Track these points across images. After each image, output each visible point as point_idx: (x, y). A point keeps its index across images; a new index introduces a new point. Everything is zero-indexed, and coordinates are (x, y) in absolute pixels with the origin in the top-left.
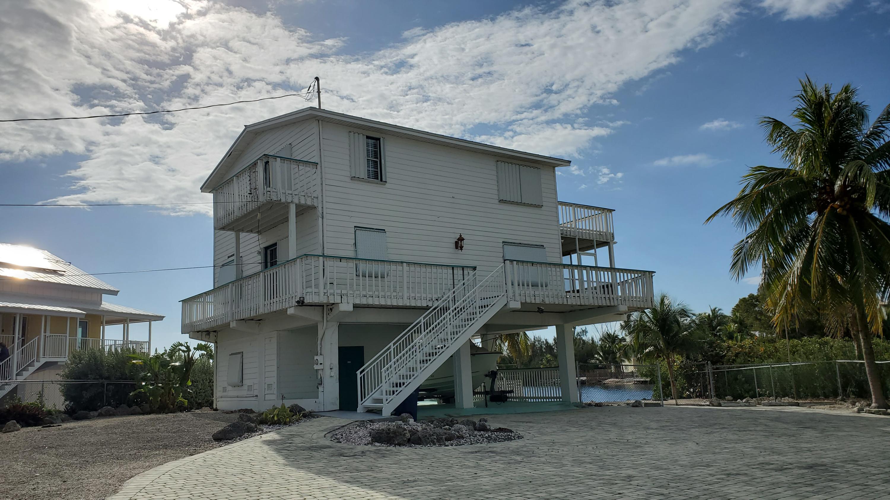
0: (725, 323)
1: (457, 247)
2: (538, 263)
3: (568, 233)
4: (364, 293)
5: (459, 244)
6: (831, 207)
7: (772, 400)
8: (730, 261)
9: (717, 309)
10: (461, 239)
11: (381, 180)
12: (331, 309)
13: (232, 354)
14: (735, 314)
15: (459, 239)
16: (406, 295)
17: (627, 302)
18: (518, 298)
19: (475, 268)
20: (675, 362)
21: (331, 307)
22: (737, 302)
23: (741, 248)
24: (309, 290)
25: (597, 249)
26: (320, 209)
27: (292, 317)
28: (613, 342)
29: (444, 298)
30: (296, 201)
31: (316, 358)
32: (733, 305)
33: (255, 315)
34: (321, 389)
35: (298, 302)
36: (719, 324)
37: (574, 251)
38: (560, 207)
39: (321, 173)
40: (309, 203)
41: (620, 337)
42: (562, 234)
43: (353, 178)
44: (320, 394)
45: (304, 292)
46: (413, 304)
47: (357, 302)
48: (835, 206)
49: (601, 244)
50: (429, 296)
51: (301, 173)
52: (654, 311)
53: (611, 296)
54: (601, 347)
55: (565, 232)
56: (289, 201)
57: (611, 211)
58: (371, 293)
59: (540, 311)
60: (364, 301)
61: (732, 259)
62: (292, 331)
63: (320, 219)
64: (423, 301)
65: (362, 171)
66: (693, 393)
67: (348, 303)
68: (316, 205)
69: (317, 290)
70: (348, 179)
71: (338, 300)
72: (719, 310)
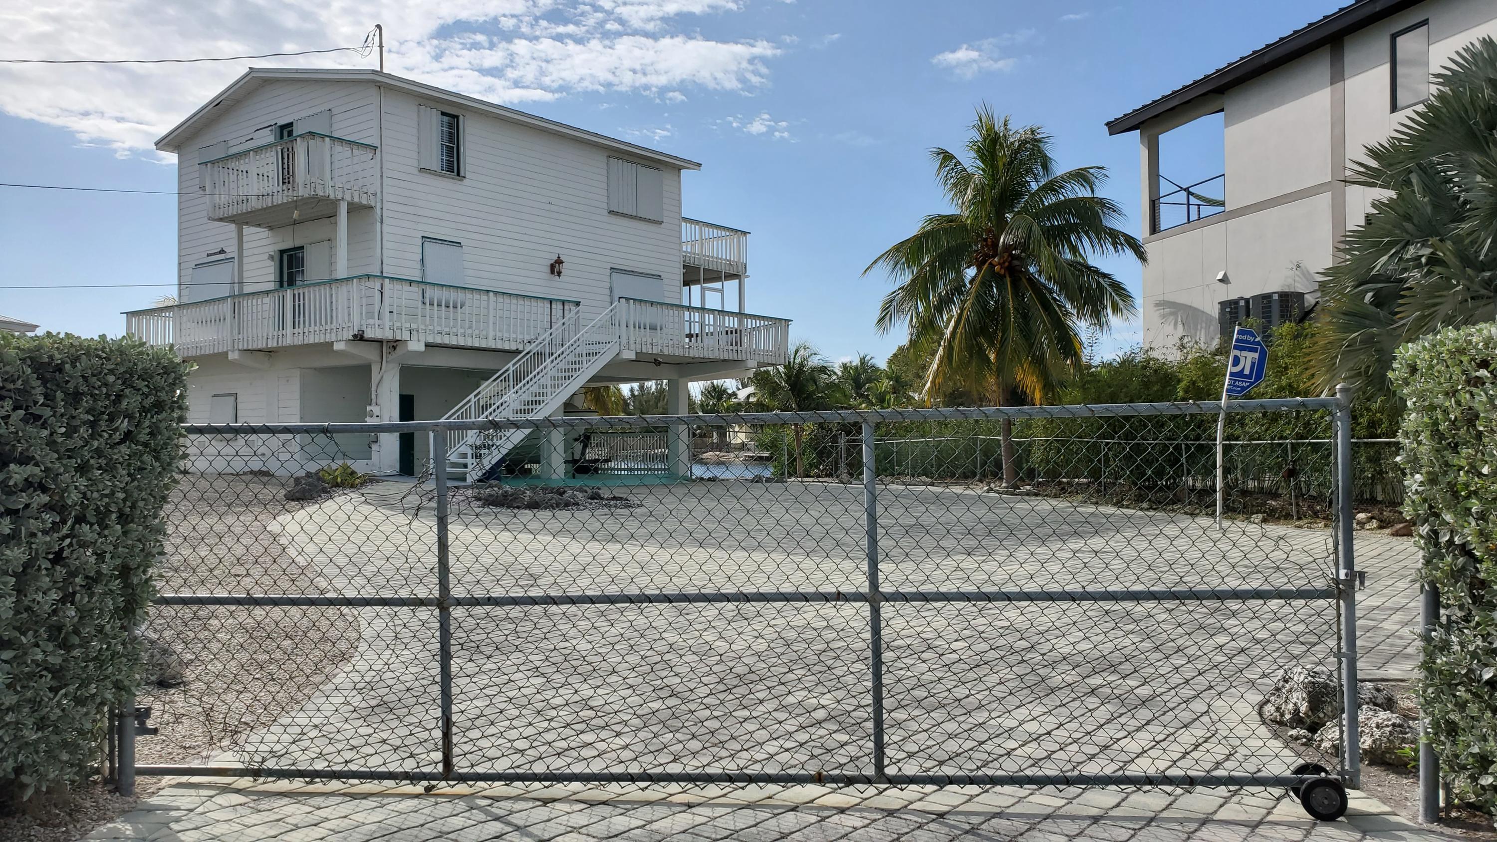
0: (878, 379)
1: (552, 272)
2: (658, 303)
3: (692, 261)
4: (439, 329)
5: (556, 268)
6: (990, 263)
7: (907, 479)
8: (877, 314)
9: (868, 358)
10: (559, 262)
11: (458, 174)
12: (394, 347)
13: (215, 396)
14: (890, 367)
15: (556, 262)
16: (491, 335)
17: (757, 355)
18: (632, 346)
19: (578, 304)
20: (804, 430)
21: (395, 344)
22: (894, 351)
23: (891, 301)
24: (371, 321)
25: (725, 283)
26: (379, 211)
27: (339, 352)
28: (719, 398)
29: (540, 340)
30: (348, 198)
31: (369, 408)
32: (889, 355)
33: (275, 345)
34: (375, 447)
35: (355, 336)
36: (869, 380)
37: (697, 282)
38: (683, 224)
39: (381, 160)
40: (364, 202)
41: (730, 392)
42: (684, 261)
43: (422, 170)
44: (374, 455)
45: (364, 323)
46: (499, 347)
47: (430, 340)
48: (994, 263)
49: (730, 276)
50: (520, 337)
51: (356, 160)
52: (788, 367)
53: (740, 349)
54: (702, 405)
55: (687, 259)
56: (339, 197)
57: (745, 233)
58: (447, 329)
59: (657, 363)
60: (438, 340)
61: (880, 312)
62: (322, 370)
63: (379, 224)
64: (512, 343)
65: (435, 160)
66: (822, 471)
67: (419, 341)
68: (373, 204)
69: (380, 322)
70: (416, 171)
71: (406, 336)
72: (872, 358)
